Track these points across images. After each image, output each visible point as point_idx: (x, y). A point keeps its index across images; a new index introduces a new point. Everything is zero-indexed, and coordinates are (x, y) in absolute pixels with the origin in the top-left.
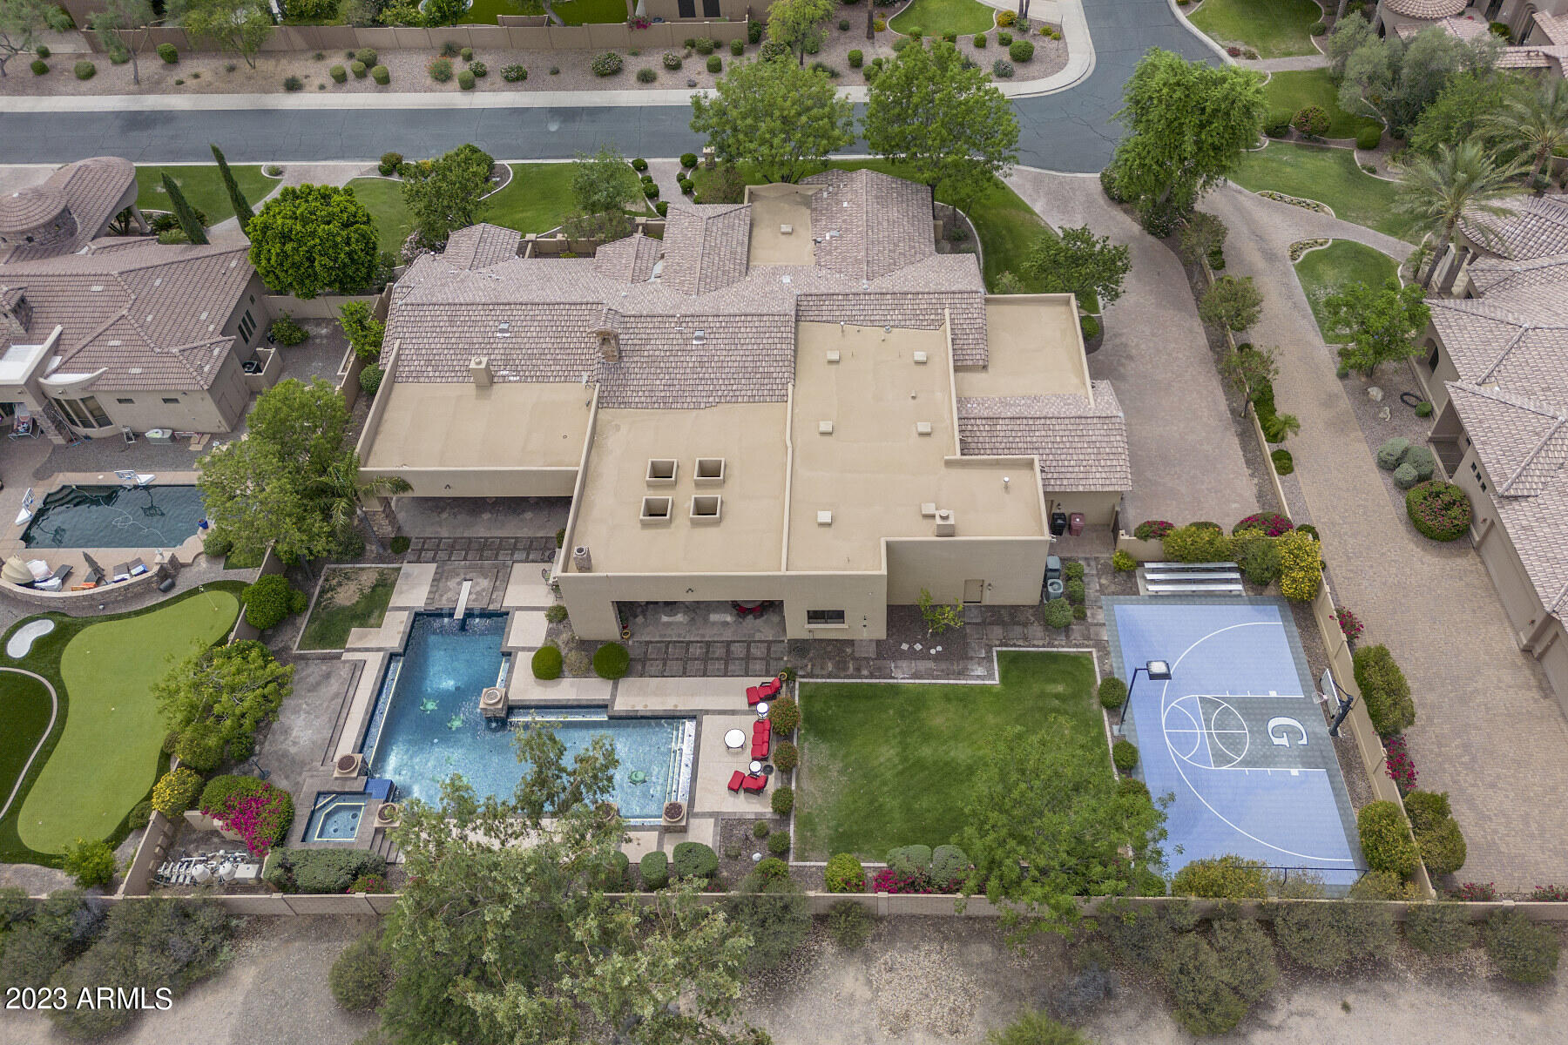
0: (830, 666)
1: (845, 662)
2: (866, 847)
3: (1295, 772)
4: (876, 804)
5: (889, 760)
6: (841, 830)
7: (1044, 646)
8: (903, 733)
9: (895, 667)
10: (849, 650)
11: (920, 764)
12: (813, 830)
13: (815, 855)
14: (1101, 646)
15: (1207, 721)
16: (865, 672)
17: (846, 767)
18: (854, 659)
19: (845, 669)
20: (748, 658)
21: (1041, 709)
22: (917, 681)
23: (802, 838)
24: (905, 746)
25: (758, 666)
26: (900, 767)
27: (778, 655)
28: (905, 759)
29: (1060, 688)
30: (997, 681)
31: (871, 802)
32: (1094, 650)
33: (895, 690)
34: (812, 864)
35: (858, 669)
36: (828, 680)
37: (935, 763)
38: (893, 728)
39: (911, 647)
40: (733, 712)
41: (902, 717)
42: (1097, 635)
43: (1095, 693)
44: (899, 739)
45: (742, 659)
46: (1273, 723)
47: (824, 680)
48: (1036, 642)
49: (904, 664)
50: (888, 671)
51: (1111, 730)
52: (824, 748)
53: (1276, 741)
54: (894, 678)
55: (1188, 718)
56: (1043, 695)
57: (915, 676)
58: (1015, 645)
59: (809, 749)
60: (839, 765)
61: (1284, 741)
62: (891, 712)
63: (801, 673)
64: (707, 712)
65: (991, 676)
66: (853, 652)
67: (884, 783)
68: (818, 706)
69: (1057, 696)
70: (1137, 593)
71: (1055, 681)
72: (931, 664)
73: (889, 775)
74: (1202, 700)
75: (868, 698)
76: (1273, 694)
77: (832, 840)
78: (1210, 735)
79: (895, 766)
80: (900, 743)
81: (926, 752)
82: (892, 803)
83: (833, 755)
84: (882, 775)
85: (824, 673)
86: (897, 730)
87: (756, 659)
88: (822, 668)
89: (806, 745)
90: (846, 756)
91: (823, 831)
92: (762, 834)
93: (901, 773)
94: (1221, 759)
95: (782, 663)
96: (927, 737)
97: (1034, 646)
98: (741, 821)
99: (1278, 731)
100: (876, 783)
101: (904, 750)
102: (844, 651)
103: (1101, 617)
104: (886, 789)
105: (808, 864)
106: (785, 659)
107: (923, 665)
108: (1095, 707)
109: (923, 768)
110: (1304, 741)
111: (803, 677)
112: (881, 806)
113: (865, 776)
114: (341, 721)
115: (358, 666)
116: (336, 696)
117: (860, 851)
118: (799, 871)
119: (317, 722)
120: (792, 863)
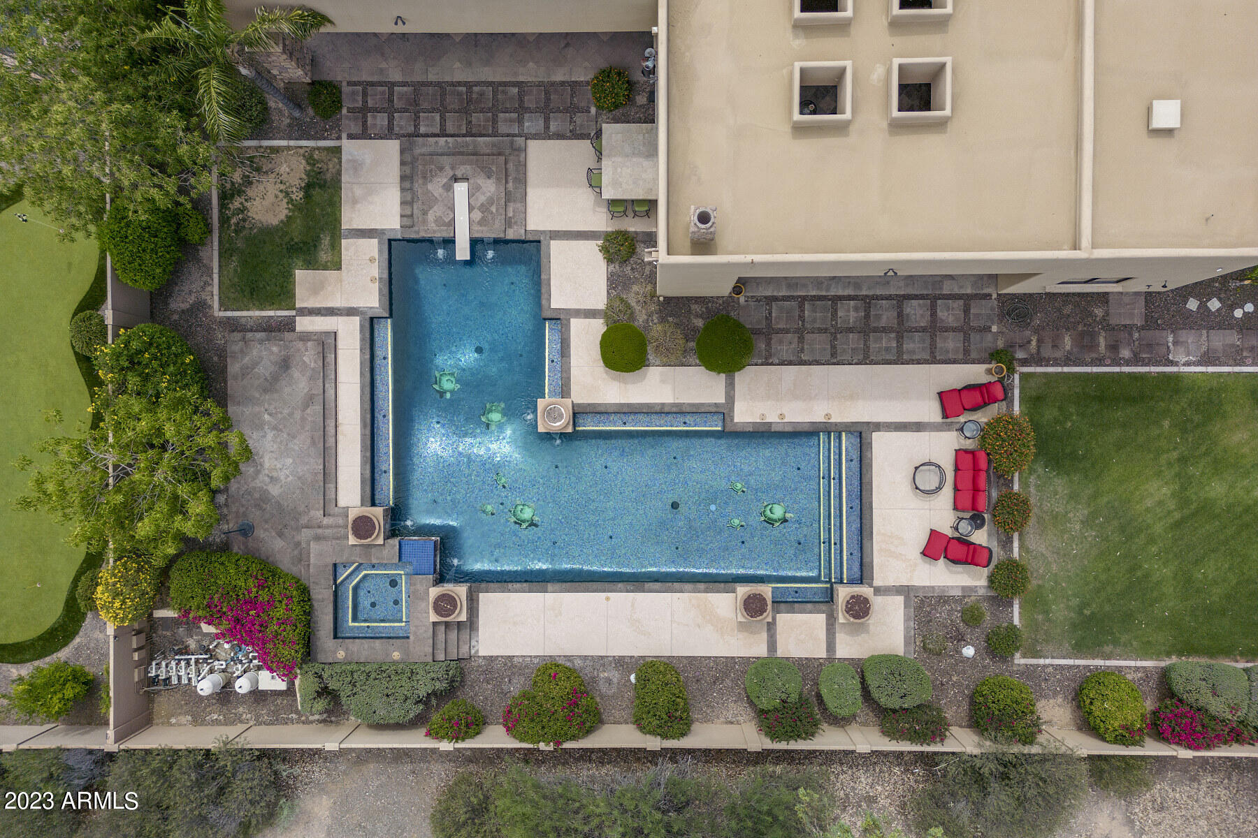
0: (1068, 342)
1: (1093, 336)
4: (1139, 574)
5: (1160, 503)
6: (1087, 612)
8: (1183, 460)
9: (1175, 343)
10: (1099, 312)
11: (1205, 510)
12: (1046, 612)
13: (1051, 648)
16: (1126, 353)
17: (1094, 515)
18: (1110, 329)
19: (1093, 346)
20: (934, 328)
22: (1211, 369)
23: (1032, 623)
24: (1185, 482)
25: (951, 343)
26: (1177, 516)
27: (981, 323)
28: (1184, 502)
31: (1132, 570)
33: (1173, 384)
34: (1048, 661)
35: (1114, 348)
36: (1066, 369)
37: (1230, 507)
38: (1168, 451)
39: (1203, 306)
40: (918, 427)
41: (1184, 431)
44: (1176, 469)
45: (924, 330)
47: (1059, 369)
49: (1189, 337)
50: (1163, 350)
52: (1060, 485)
54: (1172, 363)
57: (1207, 359)
59: (1037, 486)
60: (1083, 512)
62: (1166, 424)
63: (1020, 355)
64: (878, 427)
66: (1107, 313)
67: (1151, 540)
68: (1049, 414)
72: (1233, 338)
73: (1158, 528)
75: (1131, 400)
77: (1074, 626)
79: (1169, 512)
80: (1178, 475)
81: (1217, 489)
82: (1162, 571)
83: (1073, 497)
84: (1148, 527)
85: (1059, 354)
86: (1175, 455)
87: (947, 330)
88: (1055, 346)
89: (1032, 479)
90: (1095, 496)
91: (1061, 612)
93: (1178, 525)
95: (989, 337)
96: (1219, 466)
98: (942, 599)
100: (1141, 540)
101: (1183, 488)
102: (1091, 314)
104: (1154, 549)
105: (1041, 661)
106: (994, 329)
107: (1223, 339)
109: (1212, 515)
111: (1024, 362)
112: (1147, 576)
113: (1122, 529)
114: (331, 441)
115: (327, 344)
116: (309, 400)
117: (1115, 642)
118: (1029, 672)
119: (296, 445)
120: (1019, 660)
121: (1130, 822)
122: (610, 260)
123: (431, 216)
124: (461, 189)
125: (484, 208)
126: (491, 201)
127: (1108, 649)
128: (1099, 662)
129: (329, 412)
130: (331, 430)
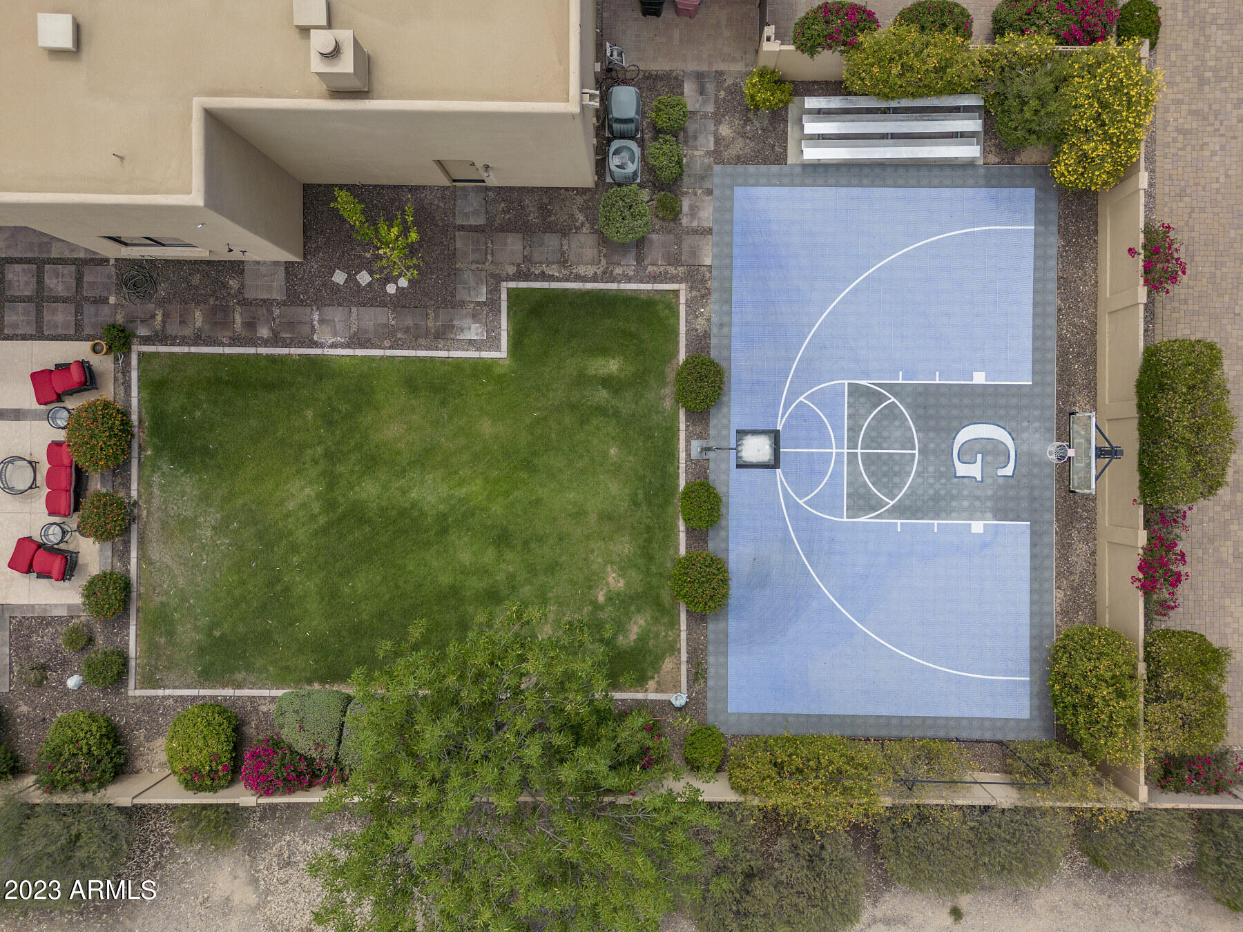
0: (198, 318)
1: (226, 311)
2: (259, 663)
3: (977, 527)
4: (279, 588)
5: (303, 505)
6: (217, 633)
7: (595, 279)
8: (328, 455)
9: (321, 321)
10: (233, 284)
11: (357, 515)
12: (170, 633)
13: (172, 676)
14: (696, 278)
15: (854, 430)
16: (264, 332)
18: (245, 303)
19: (227, 323)
20: (40, 299)
21: (573, 407)
22: (360, 352)
23: (151, 649)
24: (332, 481)
25: (60, 316)
26: (322, 520)
27: (97, 293)
28: (330, 505)
29: (613, 366)
30: (502, 353)
31: (271, 584)
32: (682, 287)
33: (317, 368)
34: (168, 692)
35: (251, 325)
36: (194, 349)
37: (383, 510)
38: (312, 446)
39: (351, 278)
40: (18, 415)
41: (330, 424)
42: (694, 253)
43: (671, 375)
44: (321, 467)
45: (29, 299)
47: (186, 349)
48: (581, 270)
49: (336, 314)
50: (307, 329)
51: (686, 448)
52: (188, 484)
54: (321, 346)
55: (822, 426)
56: (583, 380)
57: (357, 340)
58: (543, 277)
59: (162, 486)
60: (214, 517)
62: (309, 414)
63: (143, 331)
65: (493, 342)
66: (242, 286)
67: (294, 548)
68: (175, 402)
69: (606, 382)
70: (781, 159)
71: (604, 352)
72: (385, 316)
73: (301, 535)
74: (855, 390)
75: (270, 387)
76: (979, 378)
77: (202, 650)
78: (852, 458)
79: (314, 517)
80: (324, 473)
81: (369, 490)
82: (306, 585)
83: (205, 498)
84: (291, 533)
85: (188, 331)
86: (320, 450)
87: (56, 300)
88: (182, 322)
89: (156, 478)
90: (227, 499)
91: (188, 634)
92: (83, 640)
93: (325, 530)
94: (862, 502)
95: (106, 310)
96: (371, 463)
97: (578, 278)
98: (45, 621)
99: (968, 453)
100: (280, 549)
101: (329, 489)
102: (225, 286)
103: (707, 215)
104: (296, 559)
105: (160, 692)
106: (112, 300)
107: (372, 318)
108: (668, 404)
109: (362, 520)
111: (146, 340)
112: (286, 590)
113: (260, 536)
117: (249, 668)
118: (147, 706)
120: (133, 691)
121: (254, 881)
127: (239, 676)
128: (229, 692)
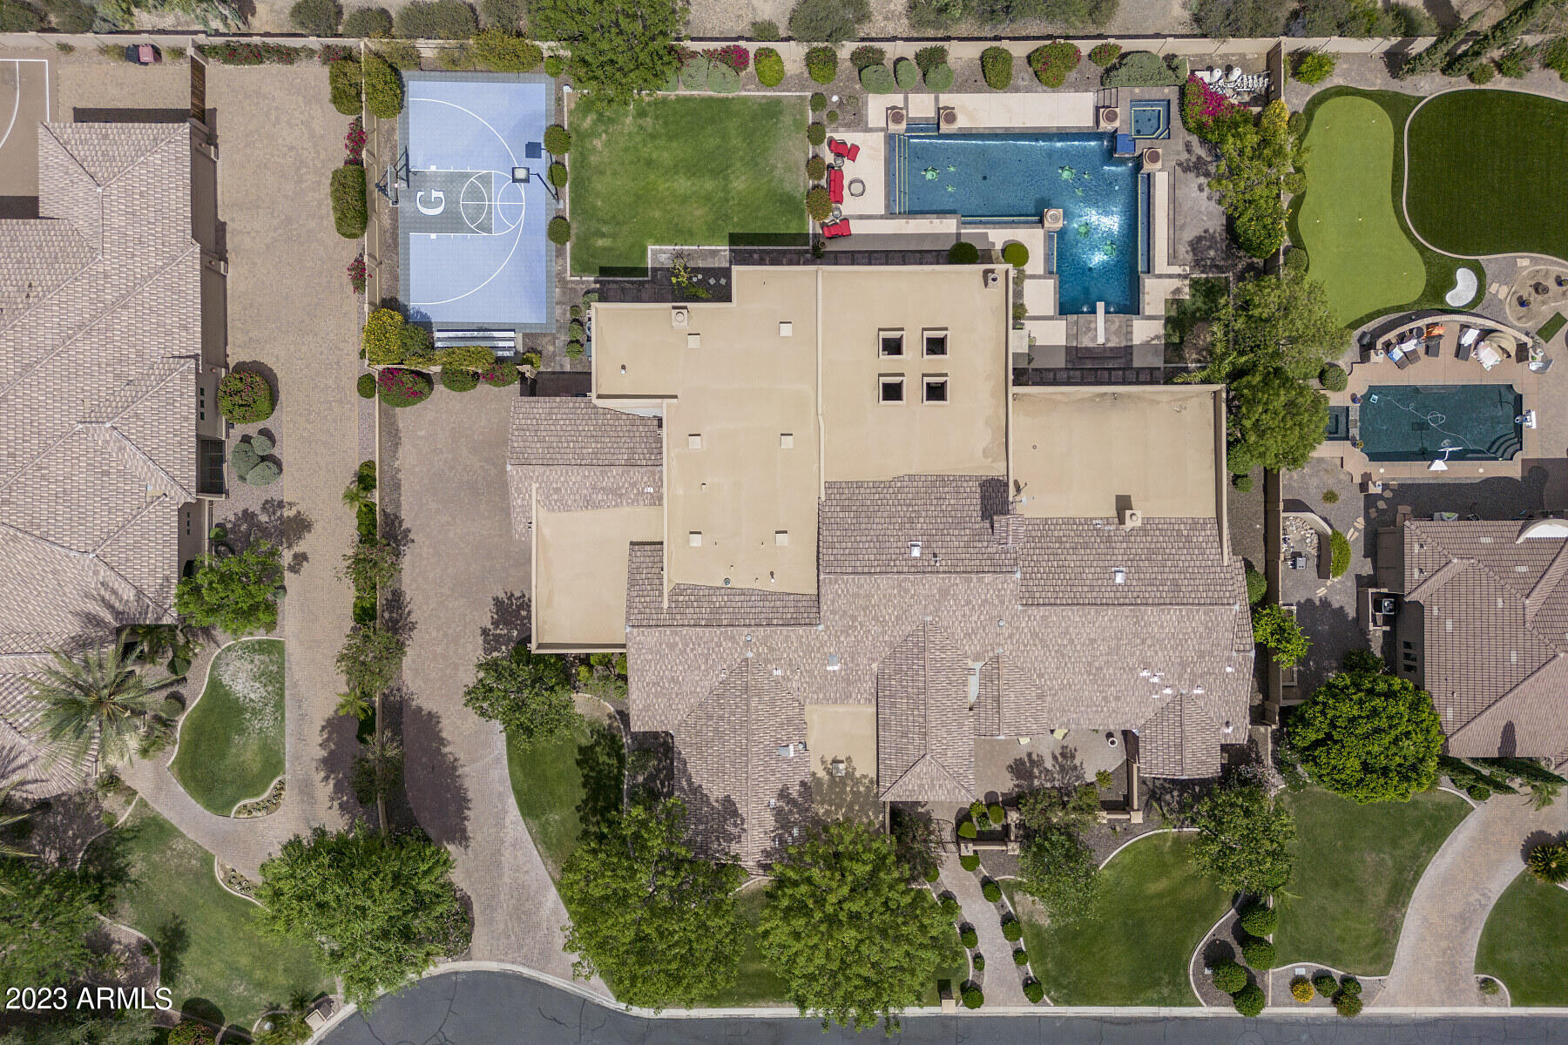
2: (755, 107)
3: (433, 168)
4: (748, 141)
5: (738, 178)
6: (775, 120)
7: (609, 282)
8: (727, 200)
11: (715, 174)
12: (795, 120)
13: (792, 101)
14: (563, 282)
15: (490, 213)
16: (755, 256)
17: (771, 171)
21: (618, 223)
22: (714, 248)
23: (803, 113)
24: (725, 189)
26: (729, 171)
28: (726, 178)
29: (600, 242)
30: (650, 248)
31: (751, 142)
32: (569, 278)
34: (794, 94)
37: (703, 176)
38: (734, 205)
39: (718, 280)
40: (861, 217)
41: (726, 215)
42: (564, 293)
43: (573, 238)
44: (730, 195)
46: (438, 211)
47: (789, 248)
48: (615, 286)
49: (723, 265)
51: (565, 205)
52: (788, 187)
53: (441, 194)
55: (504, 214)
56: (614, 236)
57: (714, 253)
58: (632, 283)
59: (799, 186)
60: (776, 173)
61: (435, 194)
62: (735, 219)
63: (809, 256)
64: (881, 217)
65: (655, 253)
67: (742, 159)
68: (794, 224)
69: (603, 235)
70: (525, 336)
71: (605, 249)
72: (702, 264)
73: (738, 165)
74: (490, 231)
76: (433, 236)
77: (781, 112)
78: (490, 200)
79: (733, 173)
80: (729, 193)
81: (709, 185)
82: (736, 142)
83: (781, 181)
84: (743, 165)
85: (789, 256)
86: (731, 203)
89: (802, 187)
90: (771, 181)
91: (787, 120)
92: (832, 116)
93: (728, 167)
94: (486, 180)
96: (708, 198)
97: (616, 282)
98: (849, 126)
99: (438, 202)
100: (748, 158)
101: (726, 186)
103: (558, 311)
104: (741, 154)
105: (797, 94)
107: (708, 263)
108: (574, 225)
109: (711, 171)
110: (419, 194)
111: (807, 252)
112: (744, 140)
113: (757, 164)
114: (1172, 206)
115: (1173, 259)
116: (1183, 227)
117: (760, 104)
118: (803, 88)
119: (1190, 204)
120: (809, 94)
121: (754, 9)
122: (1022, 305)
123: (1117, 324)
124: (1101, 340)
125: (1089, 329)
126: (1085, 333)
127: (764, 101)
128: (769, 94)
129: (1173, 222)
130: (1171, 213)
